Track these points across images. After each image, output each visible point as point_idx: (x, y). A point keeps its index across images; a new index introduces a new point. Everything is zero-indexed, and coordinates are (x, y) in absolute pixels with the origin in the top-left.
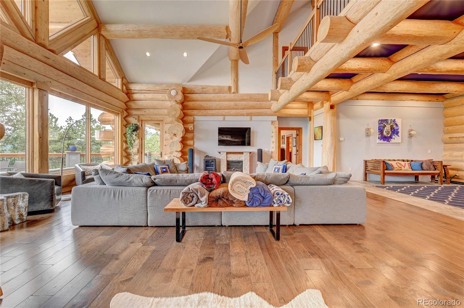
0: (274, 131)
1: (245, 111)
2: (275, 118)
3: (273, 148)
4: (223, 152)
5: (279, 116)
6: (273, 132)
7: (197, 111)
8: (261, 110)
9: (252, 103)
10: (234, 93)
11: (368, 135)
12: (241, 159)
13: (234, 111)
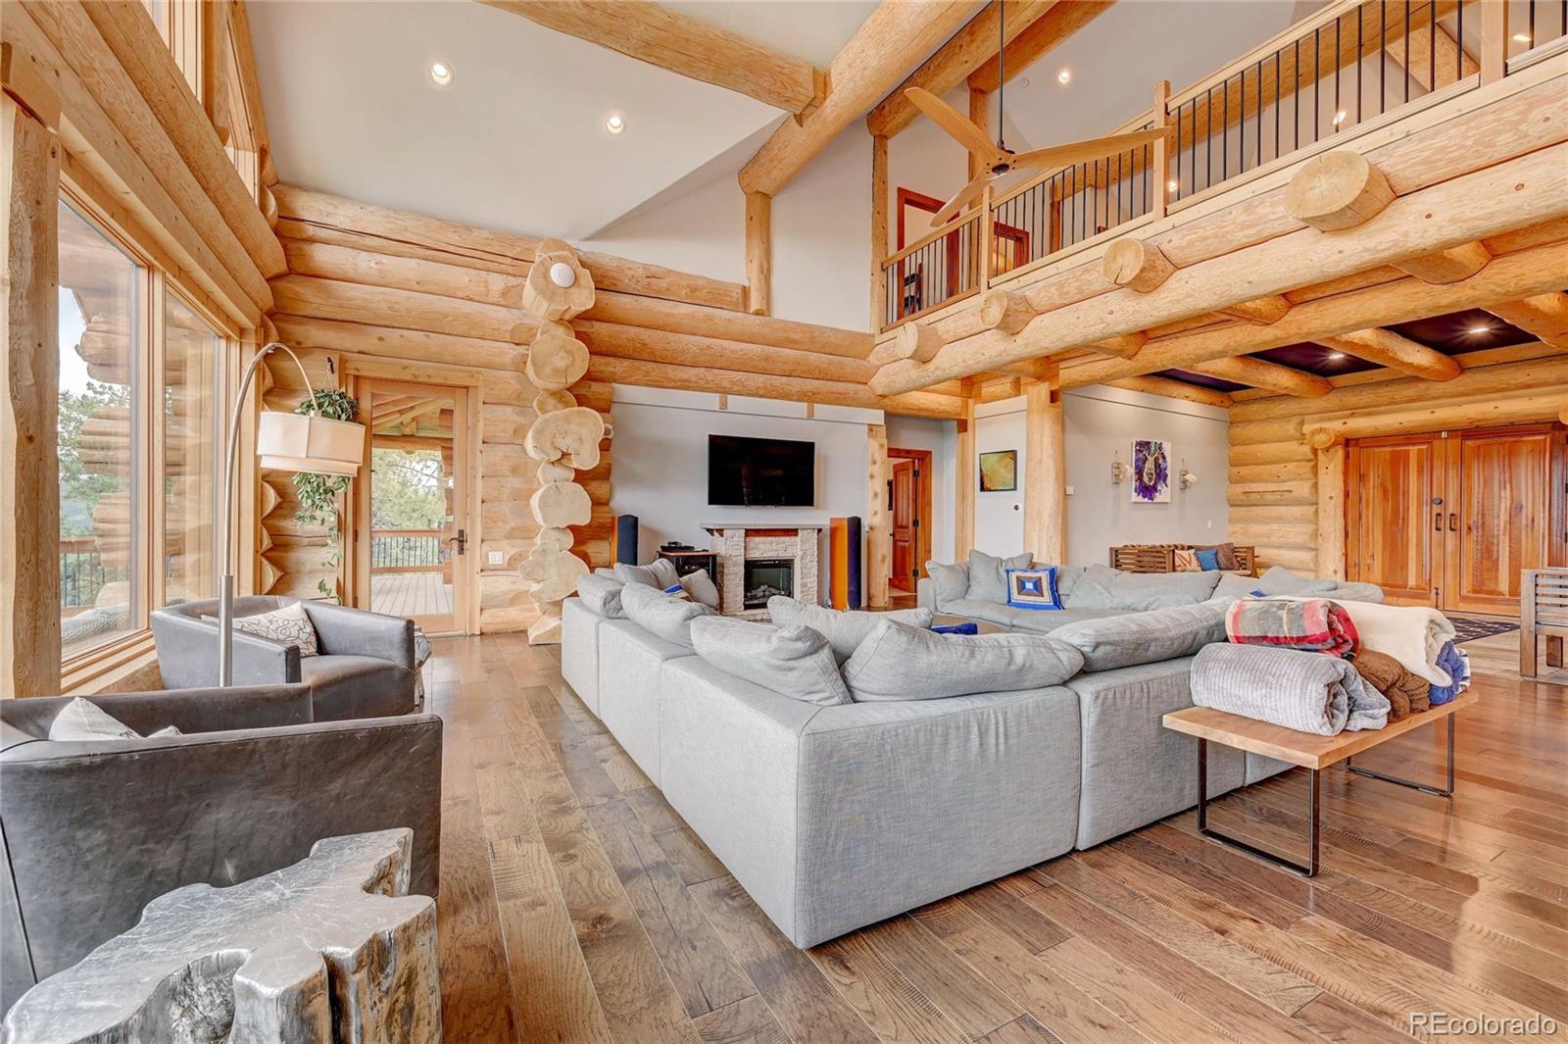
0: (878, 458)
1: (797, 384)
2: (877, 417)
3: (876, 513)
4: (735, 528)
5: (889, 409)
6: (874, 463)
7: (626, 363)
8: (842, 384)
9: (814, 358)
10: (757, 313)
11: (1117, 481)
12: (787, 555)
13: (759, 380)
